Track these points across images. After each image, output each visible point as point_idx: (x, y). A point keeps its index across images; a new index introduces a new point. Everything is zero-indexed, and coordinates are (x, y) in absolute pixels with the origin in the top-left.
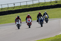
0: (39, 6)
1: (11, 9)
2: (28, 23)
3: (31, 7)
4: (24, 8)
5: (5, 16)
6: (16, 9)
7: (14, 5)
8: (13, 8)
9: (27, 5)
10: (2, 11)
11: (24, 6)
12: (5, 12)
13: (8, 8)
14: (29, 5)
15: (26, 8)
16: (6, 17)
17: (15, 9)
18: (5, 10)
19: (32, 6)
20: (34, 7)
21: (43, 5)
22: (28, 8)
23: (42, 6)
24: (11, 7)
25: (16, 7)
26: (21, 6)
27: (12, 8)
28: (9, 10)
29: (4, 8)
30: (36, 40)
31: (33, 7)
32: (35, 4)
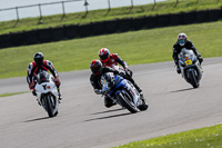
0: (176, 11)
1: (75, 22)
3: (147, 14)
4: (120, 17)
5: (52, 44)
6: (94, 20)
7: (86, 4)
8: (84, 17)
9: (132, 7)
10: (41, 27)
11: (124, 8)
12: (50, 30)
14: (141, 7)
15: (129, 16)
16: (56, 49)
17: (88, 21)
18: (53, 25)
19: (153, 9)
20: (160, 13)
21: (191, 8)
22: (136, 16)
23: (186, 10)
24: (74, 14)
25: (94, 12)
26: (109, 10)
27: (77, 15)
28: (68, 23)
29: (50, 17)
31: (154, 13)
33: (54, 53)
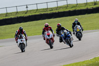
0: (67, 10)
1: (22, 15)
2: (48, 39)
3: (54, 11)
4: (42, 13)
5: (12, 25)
6: (30, 15)
7: (27, 7)
8: (26, 13)
9: (47, 9)
10: (7, 17)
11: (44, 9)
13: (17, 12)
14: (51, 8)
15: (46, 13)
16: (14, 27)
17: (28, 15)
18: (13, 17)
19: (57, 9)
20: (60, 11)
21: (73, 9)
22: (49, 12)
23: (71, 10)
25: (31, 11)
26: (37, 10)
27: (23, 12)
28: (19, 16)
29: (11, 13)
30: (62, 64)
31: (57, 11)
32: (61, 7)
33: (13, 29)
